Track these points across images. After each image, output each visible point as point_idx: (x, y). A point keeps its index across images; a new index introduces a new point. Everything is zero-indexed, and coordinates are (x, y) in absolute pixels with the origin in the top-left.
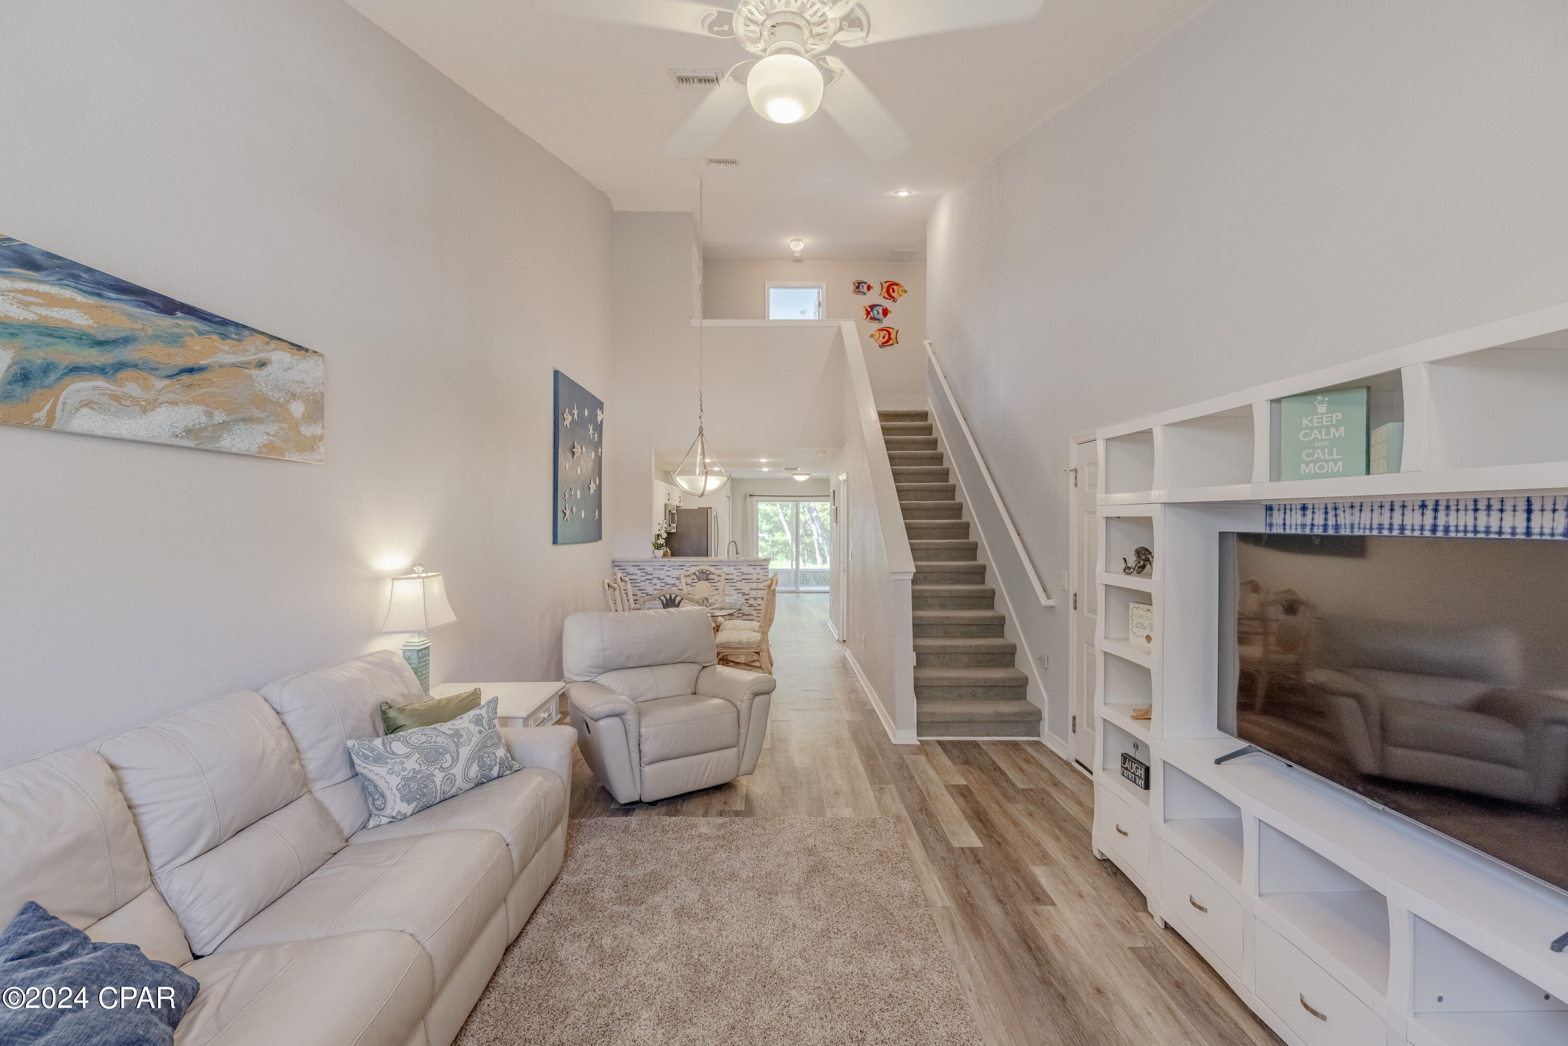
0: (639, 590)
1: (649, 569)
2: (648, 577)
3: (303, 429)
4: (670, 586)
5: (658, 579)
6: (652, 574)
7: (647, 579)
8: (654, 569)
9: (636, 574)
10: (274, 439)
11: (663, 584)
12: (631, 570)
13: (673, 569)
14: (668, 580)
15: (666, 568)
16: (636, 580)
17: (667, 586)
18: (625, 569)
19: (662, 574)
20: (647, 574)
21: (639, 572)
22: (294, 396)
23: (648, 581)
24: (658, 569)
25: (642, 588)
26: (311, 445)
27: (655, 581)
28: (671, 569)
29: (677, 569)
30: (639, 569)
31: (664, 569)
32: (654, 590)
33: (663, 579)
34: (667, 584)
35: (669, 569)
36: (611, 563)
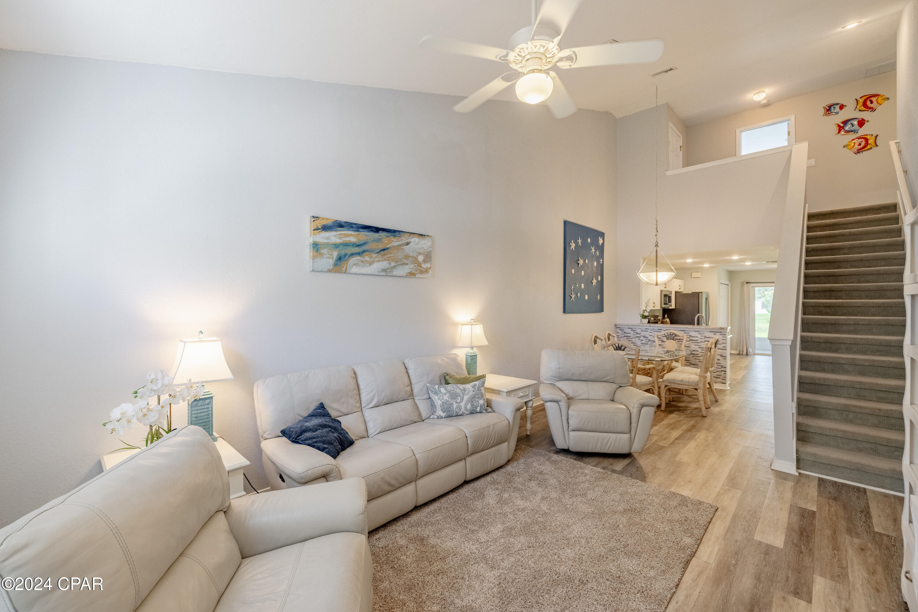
0: (632, 343)
1: (638, 331)
2: (638, 335)
3: (423, 266)
4: (652, 342)
5: (644, 337)
6: (640, 334)
7: (637, 337)
8: (642, 331)
9: (630, 333)
10: (412, 270)
11: (648, 341)
12: (627, 331)
13: (654, 331)
14: (650, 338)
15: (649, 331)
16: (630, 336)
17: (650, 342)
18: (623, 330)
19: (647, 334)
20: (637, 333)
21: (632, 332)
22: (420, 254)
23: (637, 338)
24: (644, 331)
25: (634, 342)
26: (426, 271)
27: (642, 338)
28: (653, 331)
29: (657, 332)
30: (632, 330)
31: (648, 331)
32: (642, 343)
33: (648, 337)
34: (650, 340)
35: (651, 331)
36: (614, 326)
